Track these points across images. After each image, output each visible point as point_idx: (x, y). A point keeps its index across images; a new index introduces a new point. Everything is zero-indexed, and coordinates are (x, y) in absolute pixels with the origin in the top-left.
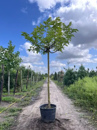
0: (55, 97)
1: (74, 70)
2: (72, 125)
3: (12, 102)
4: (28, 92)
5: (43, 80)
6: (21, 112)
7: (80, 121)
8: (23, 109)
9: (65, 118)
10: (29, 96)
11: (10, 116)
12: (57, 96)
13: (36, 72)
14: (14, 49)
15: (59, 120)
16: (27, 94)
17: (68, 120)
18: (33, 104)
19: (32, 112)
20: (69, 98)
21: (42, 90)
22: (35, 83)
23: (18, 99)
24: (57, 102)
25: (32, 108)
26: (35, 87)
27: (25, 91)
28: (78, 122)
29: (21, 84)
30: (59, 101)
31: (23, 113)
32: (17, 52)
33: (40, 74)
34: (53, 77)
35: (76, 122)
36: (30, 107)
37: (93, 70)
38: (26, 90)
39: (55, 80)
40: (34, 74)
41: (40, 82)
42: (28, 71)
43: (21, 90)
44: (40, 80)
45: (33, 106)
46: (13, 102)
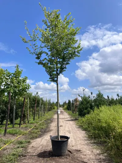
0: (68, 130)
1: (91, 98)
2: (83, 155)
3: (18, 135)
4: (36, 124)
5: (53, 110)
6: (29, 144)
7: (92, 151)
8: (32, 141)
9: (77, 149)
10: (37, 129)
11: (18, 147)
12: (70, 129)
13: (44, 99)
14: (21, 74)
15: (71, 150)
16: (35, 126)
17: (80, 151)
18: (42, 137)
19: (41, 144)
20: (83, 130)
21: (52, 122)
22: (44, 114)
23: (25, 132)
24: (70, 135)
25: (41, 140)
26: (43, 118)
27: (31, 123)
28: (90, 153)
29: (28, 114)
30: (71, 133)
31: (31, 145)
32: (24, 78)
33: (50, 102)
34: (66, 106)
35: (88, 152)
36: (38, 140)
37: (112, 98)
38: (33, 121)
39: (69, 110)
40: (43, 103)
41: (50, 112)
42: (36, 99)
43: (27, 121)
44: (50, 110)
45: (42, 139)
46: (20, 134)
